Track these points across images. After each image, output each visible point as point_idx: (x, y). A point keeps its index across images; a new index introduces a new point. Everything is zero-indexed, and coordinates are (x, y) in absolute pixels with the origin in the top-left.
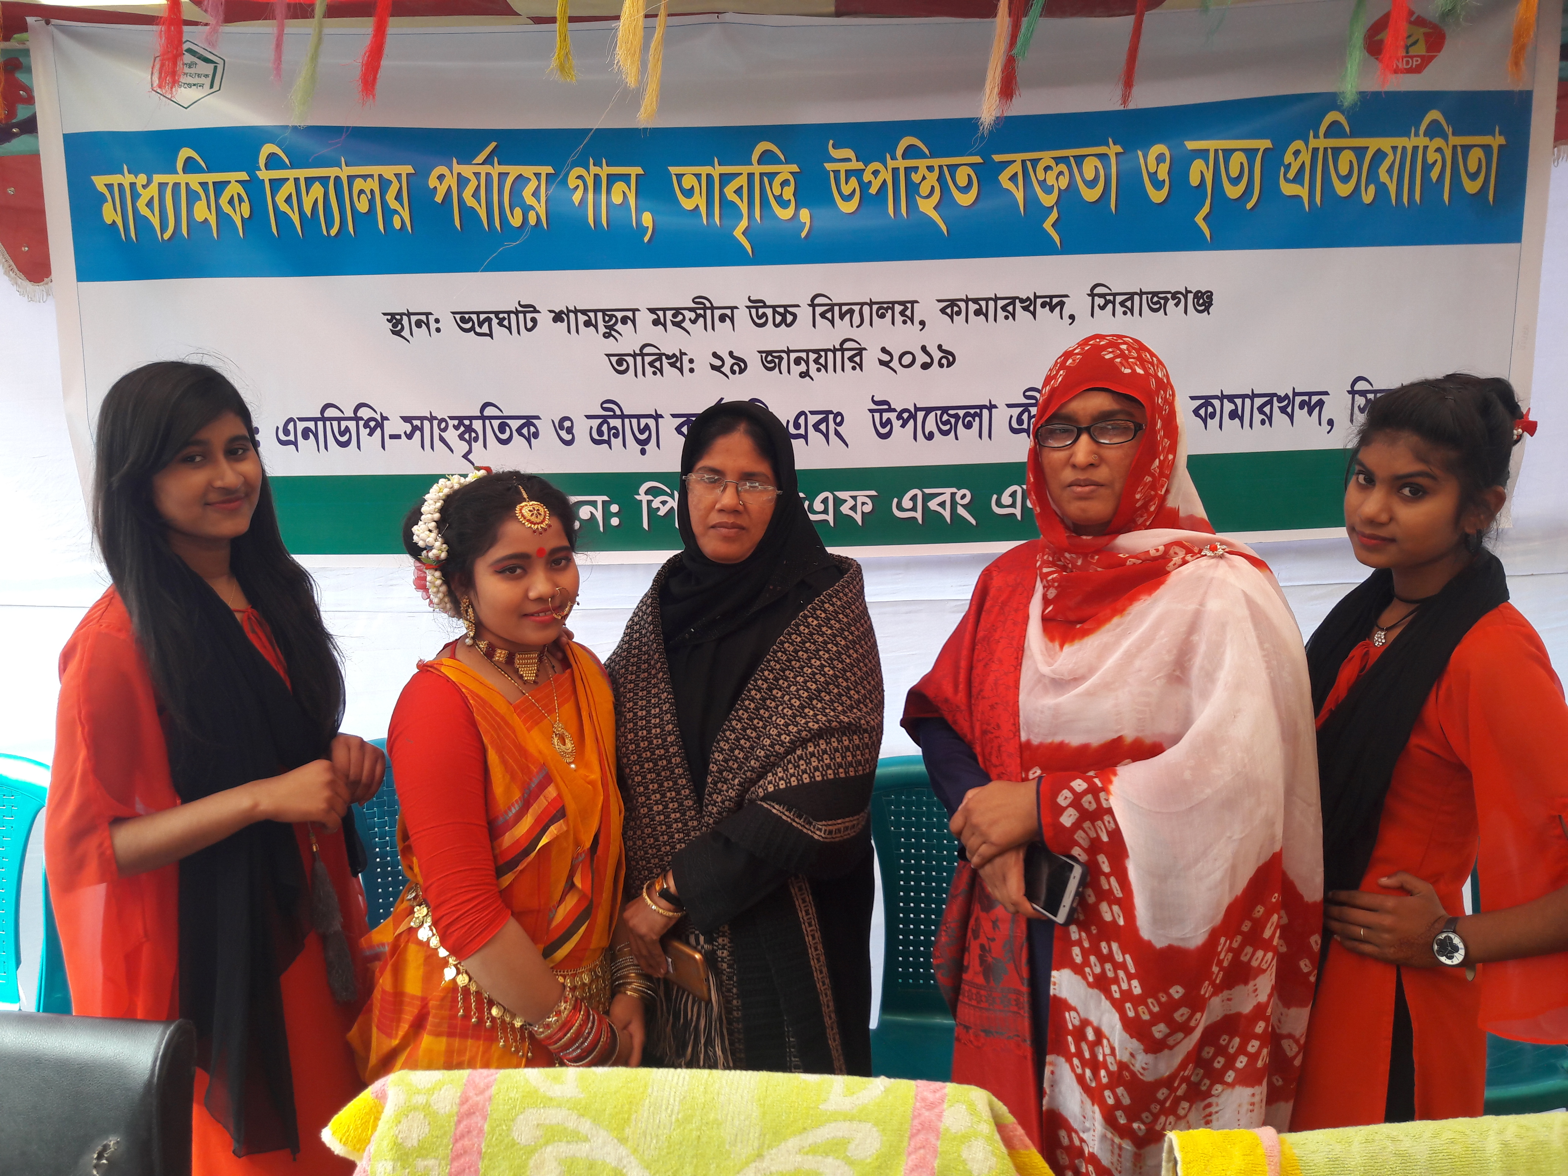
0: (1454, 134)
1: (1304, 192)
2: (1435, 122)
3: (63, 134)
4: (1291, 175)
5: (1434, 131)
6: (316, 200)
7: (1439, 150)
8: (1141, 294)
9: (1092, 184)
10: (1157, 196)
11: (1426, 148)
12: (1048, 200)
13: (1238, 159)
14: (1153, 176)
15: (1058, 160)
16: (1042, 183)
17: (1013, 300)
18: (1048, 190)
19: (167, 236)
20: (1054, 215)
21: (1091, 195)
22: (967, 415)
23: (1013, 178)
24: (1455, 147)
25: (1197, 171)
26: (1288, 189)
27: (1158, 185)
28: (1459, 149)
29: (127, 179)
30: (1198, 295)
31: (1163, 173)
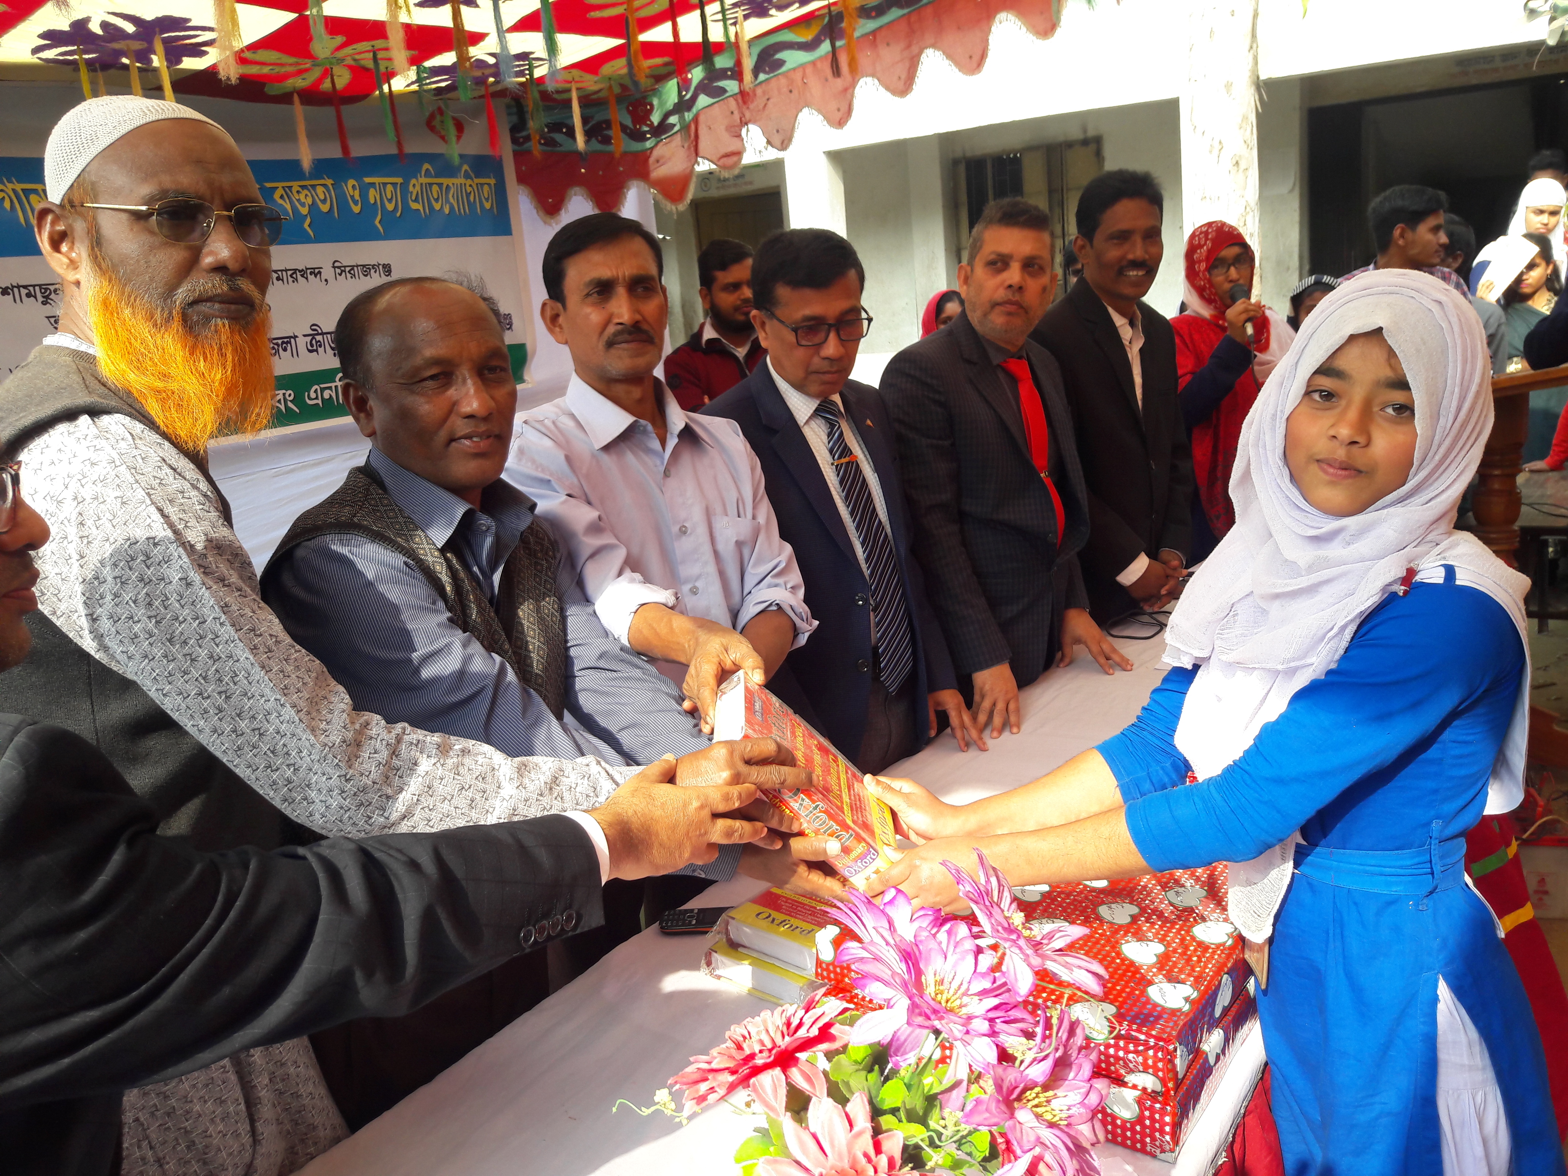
0: (475, 177)
1: (421, 207)
2: (466, 171)
4: (414, 198)
5: (466, 175)
8: (357, 266)
9: (324, 201)
10: (356, 209)
11: (465, 184)
13: (389, 188)
14: (352, 197)
16: (298, 200)
18: (303, 205)
21: (325, 208)
22: (283, 343)
25: (372, 194)
26: (414, 206)
27: (356, 203)
30: (384, 266)
31: (357, 197)
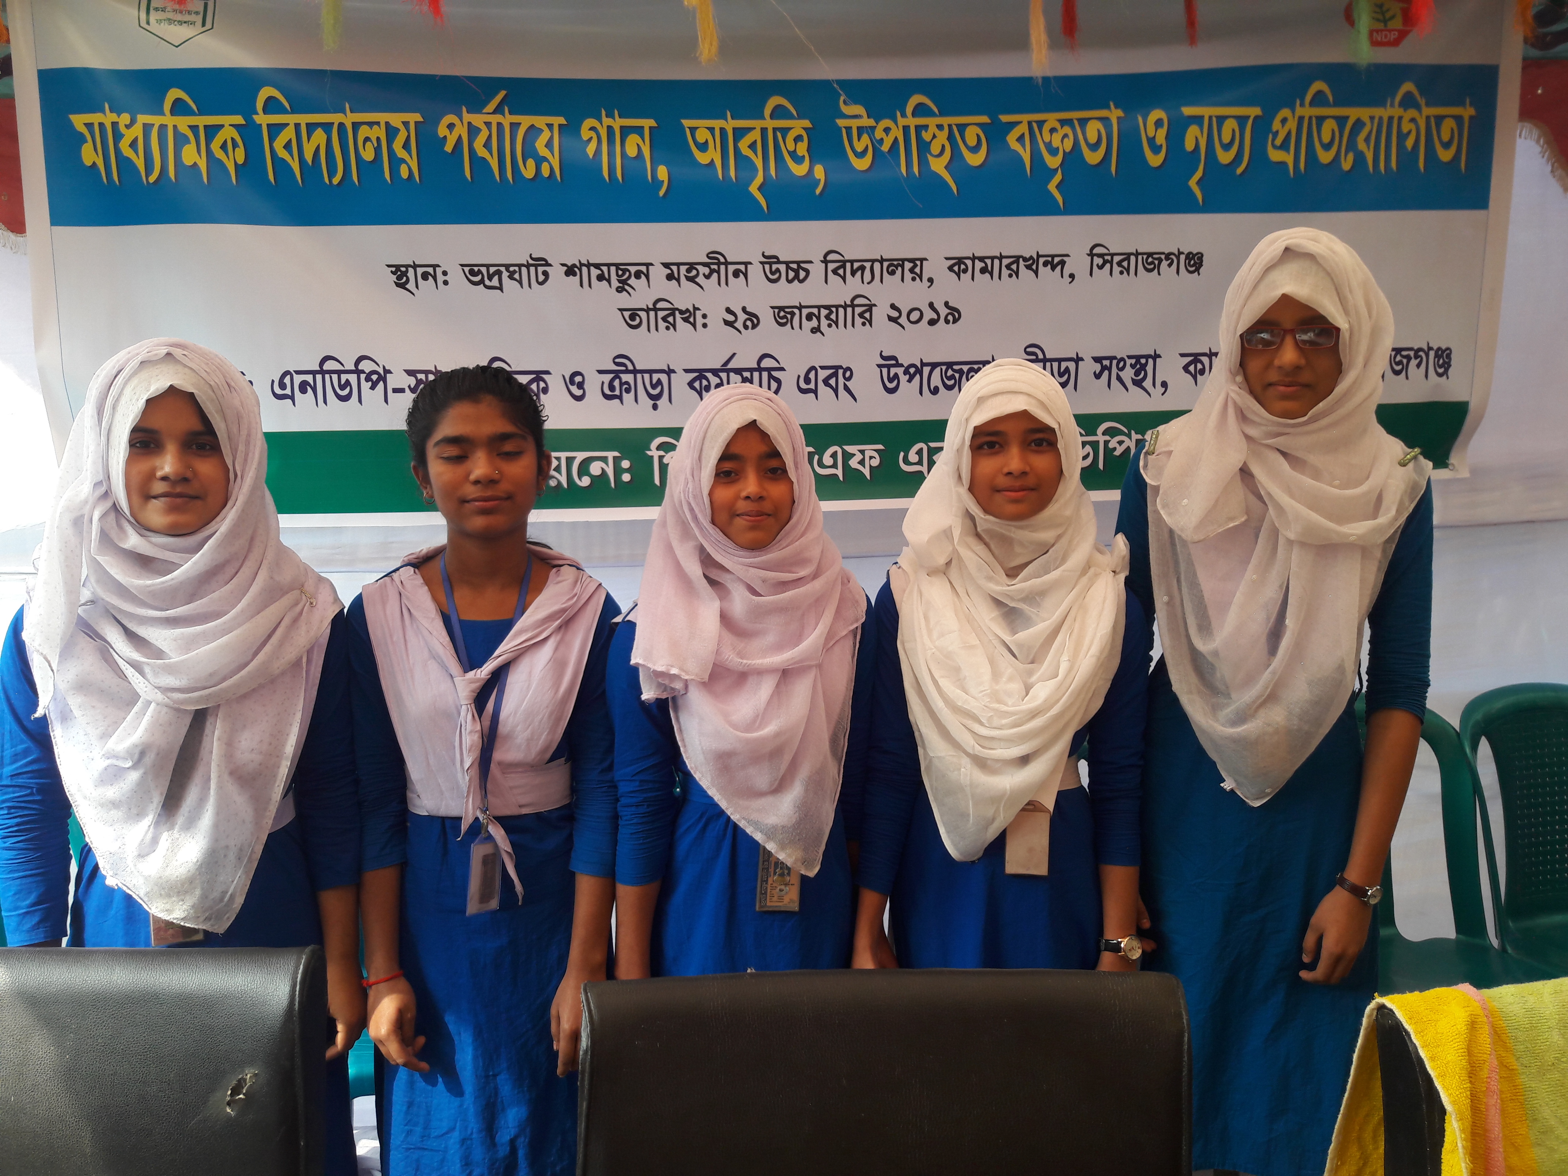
0: (1427, 105)
1: (1289, 159)
2: (1409, 94)
3: (40, 72)
4: (1278, 142)
5: (1408, 102)
6: (318, 148)
7: (1413, 120)
8: (1137, 254)
9: (1094, 147)
10: (1155, 160)
11: (1399, 118)
12: (1053, 162)
13: (1230, 125)
14: (1151, 141)
15: (1063, 122)
16: (1048, 145)
17: (1017, 259)
18: (1053, 152)
19: (152, 179)
20: (1058, 177)
21: (1093, 158)
23: (1021, 139)
24: (1428, 118)
25: (1192, 137)
26: (1275, 156)
27: (1156, 149)
28: (1432, 119)
29: (108, 119)
30: (1190, 256)
31: (1161, 138)
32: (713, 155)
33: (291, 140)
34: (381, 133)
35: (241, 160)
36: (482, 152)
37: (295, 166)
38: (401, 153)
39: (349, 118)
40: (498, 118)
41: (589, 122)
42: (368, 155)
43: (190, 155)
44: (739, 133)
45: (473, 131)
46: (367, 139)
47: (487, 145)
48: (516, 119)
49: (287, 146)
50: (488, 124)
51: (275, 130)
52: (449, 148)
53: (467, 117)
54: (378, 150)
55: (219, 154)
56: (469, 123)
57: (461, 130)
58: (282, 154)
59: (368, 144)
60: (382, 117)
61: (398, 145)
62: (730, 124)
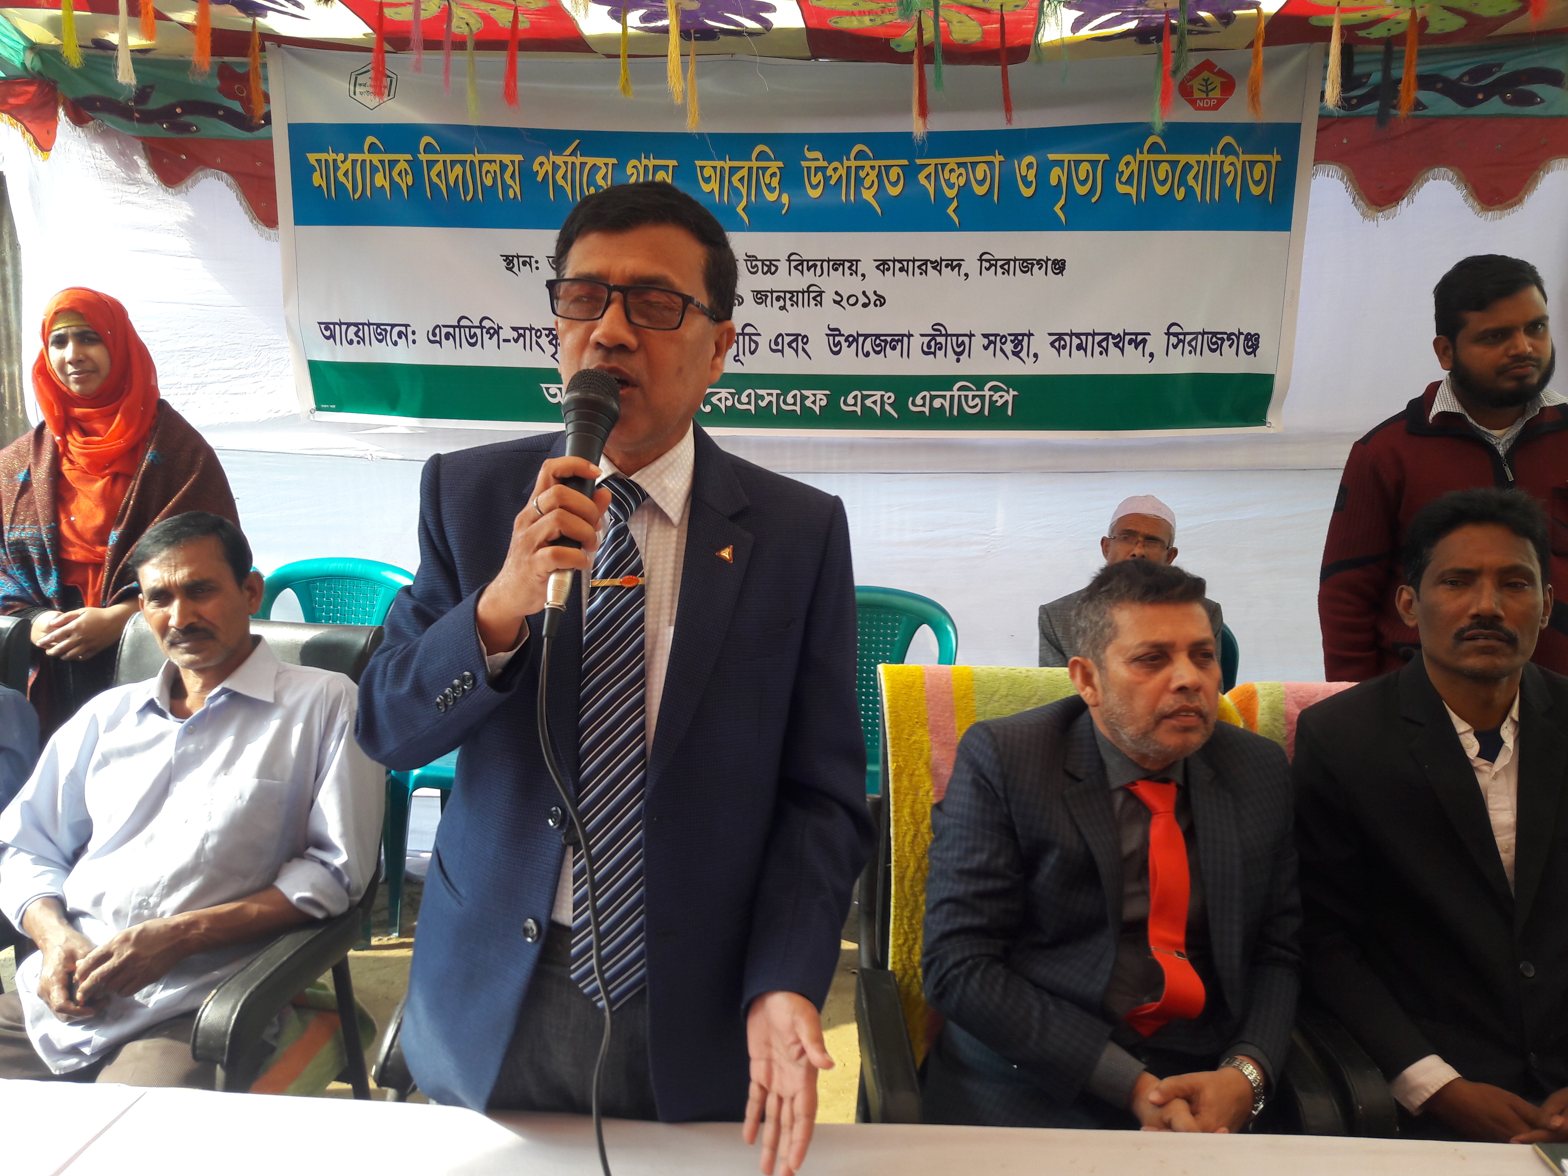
0: (1243, 153)
1: (1133, 191)
2: (1228, 144)
3: (289, 125)
4: (1124, 179)
5: (1228, 150)
6: (457, 176)
7: (1232, 164)
8: (1015, 260)
9: (981, 183)
10: (1027, 192)
11: (1222, 162)
12: (951, 193)
13: (1086, 167)
14: (1024, 178)
15: (960, 165)
16: (948, 181)
18: (951, 186)
19: (356, 197)
20: (955, 204)
21: (980, 191)
22: (892, 340)
23: (928, 176)
24: (1244, 162)
25: (1056, 175)
26: (1122, 189)
27: (1027, 184)
28: (1247, 163)
29: (330, 157)
30: (1055, 262)
31: (1031, 176)
32: (714, 186)
33: (440, 171)
34: (497, 168)
35: (410, 184)
36: (561, 182)
37: (443, 188)
38: (509, 181)
39: (477, 157)
40: (573, 159)
41: (633, 162)
42: (489, 182)
43: (380, 180)
44: (733, 170)
45: (555, 167)
46: (488, 172)
47: (564, 177)
48: (584, 159)
49: (439, 175)
50: (566, 163)
51: (431, 164)
52: (539, 179)
53: (552, 158)
54: (494, 179)
55: (397, 179)
56: (554, 162)
57: (548, 167)
58: (435, 180)
59: (489, 175)
60: (498, 157)
61: (507, 176)
62: (728, 164)
